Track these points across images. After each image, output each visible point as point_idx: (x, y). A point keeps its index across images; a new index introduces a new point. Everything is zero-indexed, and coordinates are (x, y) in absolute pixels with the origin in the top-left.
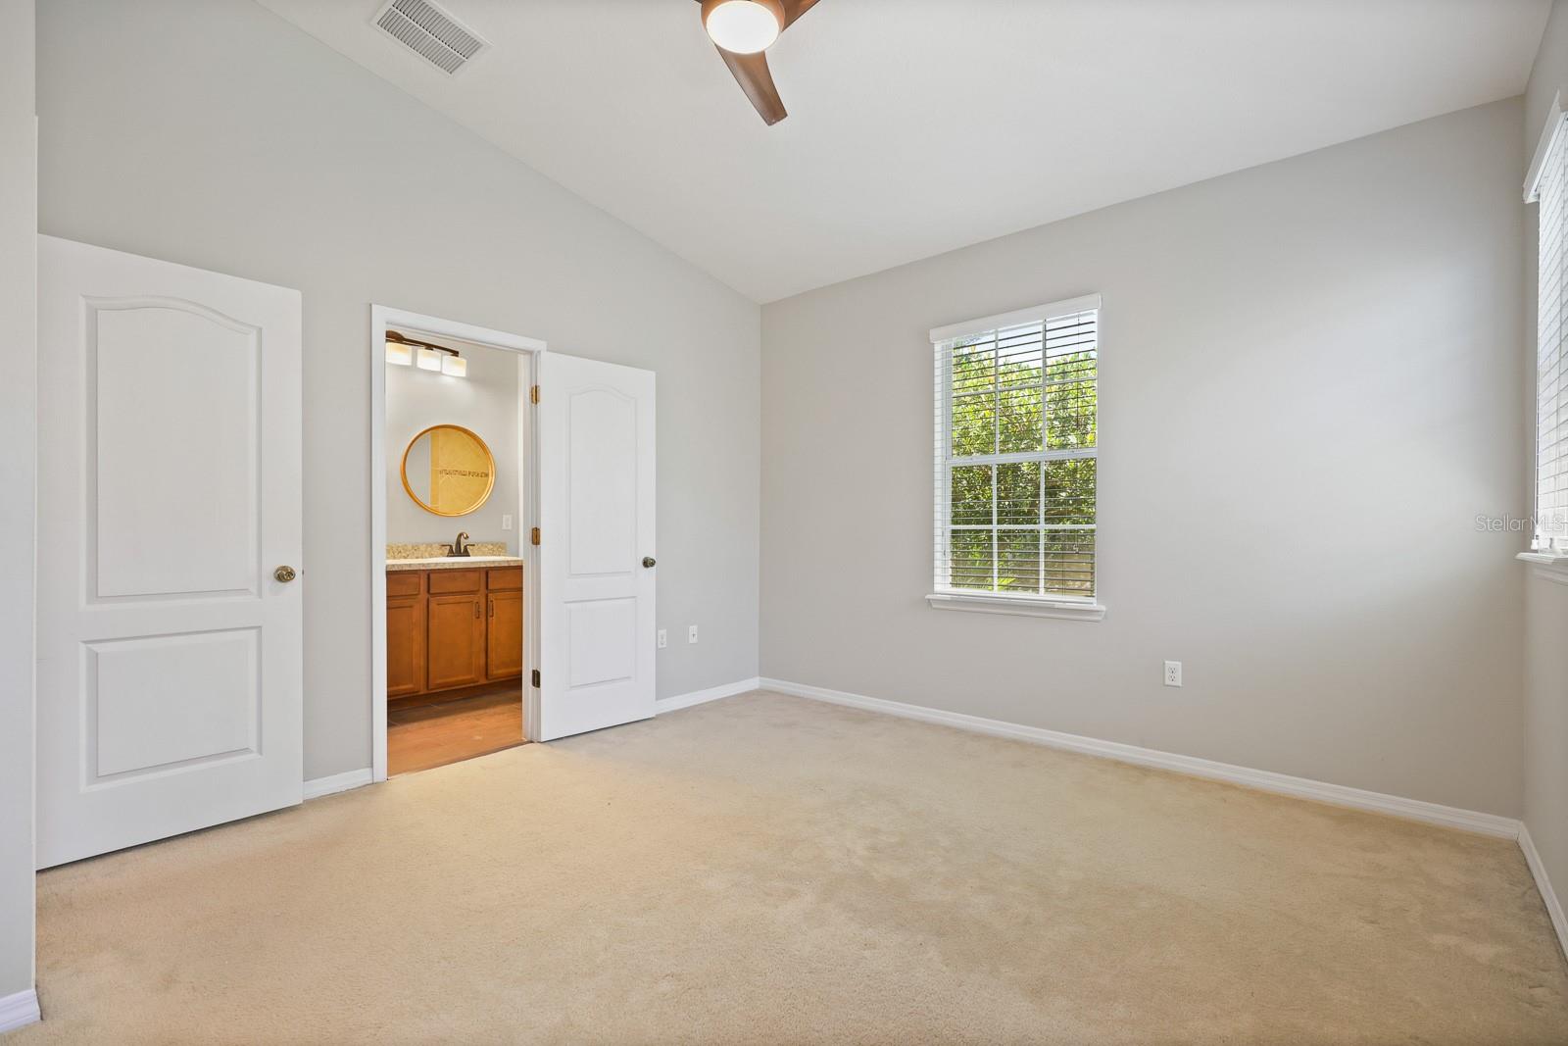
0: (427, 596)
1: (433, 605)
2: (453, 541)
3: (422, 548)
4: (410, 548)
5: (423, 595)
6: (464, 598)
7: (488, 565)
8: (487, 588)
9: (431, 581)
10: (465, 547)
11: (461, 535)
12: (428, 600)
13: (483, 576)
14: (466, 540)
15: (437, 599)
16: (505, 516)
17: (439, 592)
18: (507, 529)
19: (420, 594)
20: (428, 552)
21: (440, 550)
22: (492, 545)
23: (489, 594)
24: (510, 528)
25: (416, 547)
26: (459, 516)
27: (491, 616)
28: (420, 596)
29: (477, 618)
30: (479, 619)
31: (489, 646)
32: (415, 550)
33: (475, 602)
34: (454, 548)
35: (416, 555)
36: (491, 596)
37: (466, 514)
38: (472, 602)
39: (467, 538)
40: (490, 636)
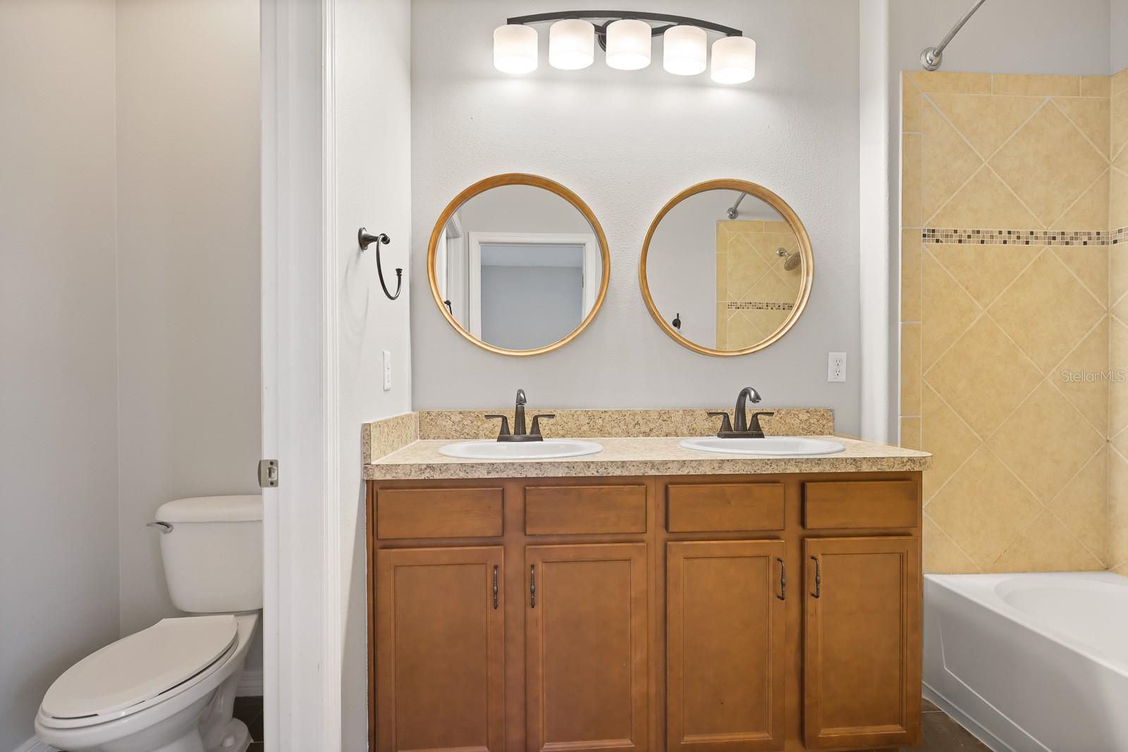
0: (663, 534)
1: (676, 561)
2: (730, 403)
3: (677, 418)
4: (655, 415)
5: (655, 533)
6: (748, 548)
7: (806, 469)
8: (803, 523)
9: (672, 506)
10: (755, 416)
11: (745, 393)
12: (666, 546)
13: (792, 493)
14: (756, 404)
15: (686, 545)
16: (832, 356)
17: (689, 529)
18: (835, 380)
19: (646, 532)
20: (688, 425)
21: (708, 424)
22: (807, 412)
23: (809, 540)
24: (843, 378)
25: (665, 415)
26: (743, 357)
27: (813, 595)
28: (645, 537)
29: (778, 597)
30: (783, 599)
31: (807, 668)
32: (663, 421)
33: (771, 558)
34: (732, 421)
35: (665, 429)
36: (813, 546)
37: (755, 352)
38: (765, 557)
39: (757, 399)
40: (809, 642)
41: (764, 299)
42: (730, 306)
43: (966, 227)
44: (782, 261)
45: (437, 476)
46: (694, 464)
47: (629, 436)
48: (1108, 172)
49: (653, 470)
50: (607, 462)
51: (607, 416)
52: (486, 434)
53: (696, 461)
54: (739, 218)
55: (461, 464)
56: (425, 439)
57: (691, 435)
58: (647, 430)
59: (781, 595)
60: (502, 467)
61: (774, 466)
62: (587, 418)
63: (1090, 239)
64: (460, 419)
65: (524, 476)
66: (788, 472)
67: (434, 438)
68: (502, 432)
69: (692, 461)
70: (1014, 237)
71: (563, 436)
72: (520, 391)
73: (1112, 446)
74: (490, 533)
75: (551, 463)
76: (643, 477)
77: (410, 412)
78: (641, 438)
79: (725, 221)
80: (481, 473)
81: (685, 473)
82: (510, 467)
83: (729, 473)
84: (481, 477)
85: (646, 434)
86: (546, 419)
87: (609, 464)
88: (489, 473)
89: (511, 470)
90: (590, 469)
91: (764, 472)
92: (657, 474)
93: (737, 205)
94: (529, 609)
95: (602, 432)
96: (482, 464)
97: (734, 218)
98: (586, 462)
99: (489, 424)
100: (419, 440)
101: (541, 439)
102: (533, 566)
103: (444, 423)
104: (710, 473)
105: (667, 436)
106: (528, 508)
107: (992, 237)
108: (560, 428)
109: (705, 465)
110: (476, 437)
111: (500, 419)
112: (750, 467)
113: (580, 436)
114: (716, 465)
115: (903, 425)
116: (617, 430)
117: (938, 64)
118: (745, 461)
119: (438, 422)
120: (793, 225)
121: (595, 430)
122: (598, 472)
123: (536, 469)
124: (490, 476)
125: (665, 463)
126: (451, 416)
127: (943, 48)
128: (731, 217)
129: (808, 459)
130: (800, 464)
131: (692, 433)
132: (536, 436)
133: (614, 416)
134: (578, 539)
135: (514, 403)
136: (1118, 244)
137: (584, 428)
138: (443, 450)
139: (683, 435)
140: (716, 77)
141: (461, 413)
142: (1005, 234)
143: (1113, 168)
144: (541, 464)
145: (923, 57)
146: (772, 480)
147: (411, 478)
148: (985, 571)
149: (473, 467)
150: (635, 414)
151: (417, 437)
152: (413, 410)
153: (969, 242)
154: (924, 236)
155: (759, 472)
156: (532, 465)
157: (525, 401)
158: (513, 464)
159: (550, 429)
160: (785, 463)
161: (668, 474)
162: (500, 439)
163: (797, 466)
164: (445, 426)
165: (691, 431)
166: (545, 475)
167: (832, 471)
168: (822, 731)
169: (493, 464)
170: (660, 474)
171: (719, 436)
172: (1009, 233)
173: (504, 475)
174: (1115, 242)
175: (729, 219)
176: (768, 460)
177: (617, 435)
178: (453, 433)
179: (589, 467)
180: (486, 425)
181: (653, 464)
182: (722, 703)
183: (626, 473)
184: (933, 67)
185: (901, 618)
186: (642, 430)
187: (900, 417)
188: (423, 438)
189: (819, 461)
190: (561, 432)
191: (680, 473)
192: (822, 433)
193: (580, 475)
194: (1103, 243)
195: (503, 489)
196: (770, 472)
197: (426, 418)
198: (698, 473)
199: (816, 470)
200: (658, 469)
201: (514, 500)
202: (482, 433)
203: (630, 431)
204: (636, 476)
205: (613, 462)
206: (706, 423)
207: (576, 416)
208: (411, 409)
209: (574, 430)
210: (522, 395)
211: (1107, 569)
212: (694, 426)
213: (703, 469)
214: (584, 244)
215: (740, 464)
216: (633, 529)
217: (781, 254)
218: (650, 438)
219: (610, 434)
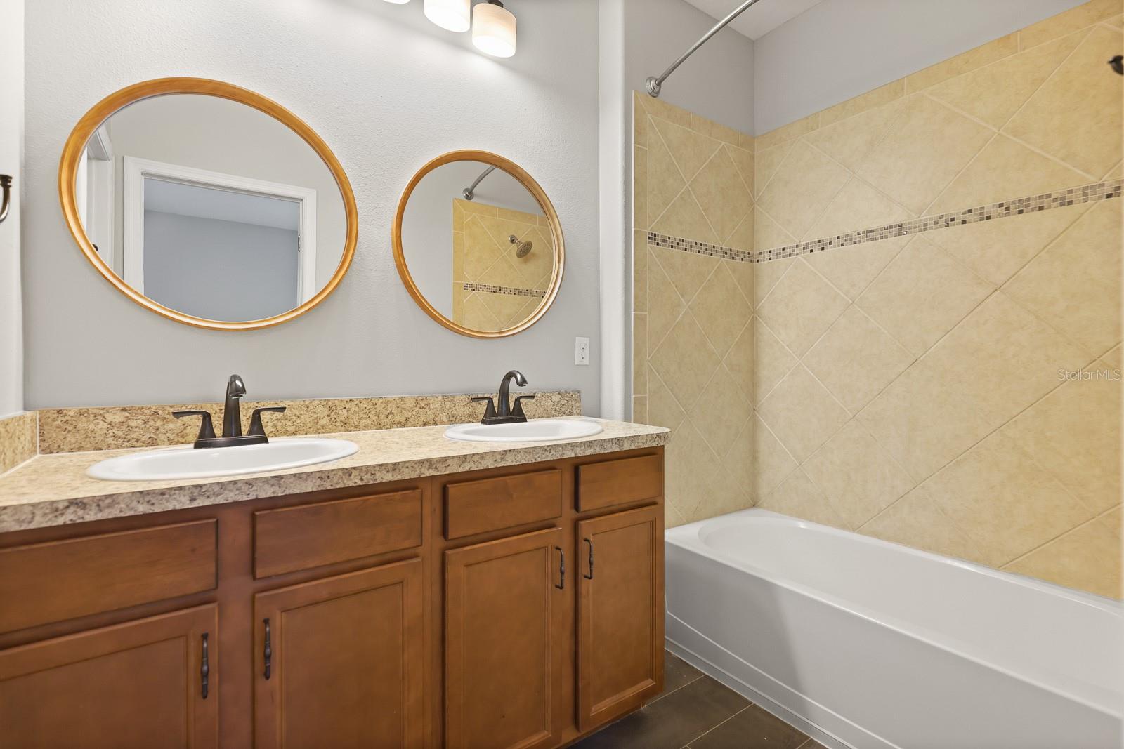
0: (439, 543)
1: (456, 572)
2: (492, 387)
3: (436, 404)
4: (411, 403)
5: (432, 543)
6: (526, 540)
7: (580, 452)
8: (576, 506)
9: (452, 509)
10: (518, 400)
11: (510, 375)
12: (443, 557)
13: (568, 477)
14: (524, 388)
15: (467, 550)
16: (579, 340)
17: (471, 532)
18: (582, 364)
19: (421, 545)
20: (447, 411)
21: (469, 410)
22: (559, 394)
23: (582, 523)
24: (586, 362)
25: (422, 402)
26: (502, 339)
27: (586, 577)
28: (419, 550)
29: (557, 586)
30: (561, 588)
31: (581, 650)
32: (421, 408)
33: (550, 547)
34: (496, 404)
35: (423, 418)
36: (586, 528)
37: (514, 334)
38: (542, 548)
39: (523, 382)
40: (582, 624)
41: (497, 282)
42: (466, 287)
43: (677, 236)
44: (514, 249)
45: (91, 516)
46: (475, 458)
47: (381, 428)
48: (753, 209)
49: (431, 470)
50: (374, 466)
51: (353, 405)
52: (172, 437)
53: (478, 454)
54: (474, 200)
55: (141, 492)
56: (51, 452)
57: (451, 422)
58: (403, 420)
59: (560, 585)
60: (217, 489)
61: (553, 452)
62: (327, 409)
63: (745, 257)
64: (121, 420)
65: (254, 497)
66: (565, 457)
67: (71, 450)
68: (202, 435)
69: (474, 455)
70: (704, 248)
71: (294, 434)
72: (234, 378)
73: (757, 414)
74: (194, 587)
75: (295, 475)
76: (420, 479)
77: (20, 412)
78: (396, 430)
79: (462, 201)
80: (180, 502)
81: (466, 469)
82: (231, 487)
83: (511, 464)
84: (178, 507)
85: (401, 425)
86: (269, 412)
87: (378, 468)
88: (192, 499)
89: (230, 491)
90: (352, 477)
91: (544, 460)
92: (435, 474)
93: (475, 186)
94: (261, 682)
95: (346, 426)
96: (180, 488)
97: (470, 199)
98: (347, 469)
99: (177, 424)
100: (38, 456)
101: (266, 441)
102: (266, 622)
103: (92, 426)
104: (492, 467)
105: (424, 425)
106: (259, 543)
107: (691, 246)
108: (290, 423)
109: (487, 457)
110: (153, 443)
111: (201, 417)
112: (531, 456)
113: (318, 431)
114: (499, 457)
115: (635, 403)
116: (367, 422)
117: (658, 93)
118: (526, 450)
119: (80, 426)
120: (547, 212)
121: (337, 424)
122: (362, 480)
123: (272, 485)
124: (195, 504)
125: (444, 460)
126: (106, 415)
127: (663, 79)
128: (467, 197)
129: (581, 442)
130: (575, 448)
131: (453, 420)
132: (258, 435)
133: (363, 406)
134: (335, 571)
135: (221, 393)
136: (760, 263)
137: (322, 422)
138: (97, 470)
139: (442, 423)
140: (477, 41)
141: (124, 410)
142: (699, 245)
143: (756, 206)
144: (281, 477)
145: (648, 84)
146: (549, 467)
147: (32, 526)
148: (688, 522)
149: (163, 494)
150: (387, 402)
151: (35, 451)
152: (26, 408)
153: (678, 248)
154: (649, 238)
155: (539, 460)
156: (266, 480)
157: (243, 390)
158: (235, 482)
159: (275, 426)
160: (563, 448)
161: (447, 472)
162: (198, 445)
163: (572, 450)
164: (93, 431)
165: (451, 419)
166: (287, 492)
167: (601, 452)
168: (593, 709)
169: (200, 486)
170: (439, 473)
171: (484, 422)
172: (701, 244)
173: (220, 500)
174: (758, 261)
175: (465, 199)
176: (548, 446)
177: (366, 427)
178: (110, 440)
179: (350, 475)
180: (171, 426)
181: (430, 463)
182: (504, 717)
183: (399, 477)
184: (655, 94)
185: (651, 580)
186: (397, 420)
187: (632, 396)
188: (47, 451)
189: (590, 444)
190: (290, 429)
191: (460, 470)
192: (571, 414)
193: (338, 486)
194: (751, 261)
195: (217, 521)
196: (549, 459)
197: (54, 420)
198: (480, 467)
199: (588, 452)
200: (436, 468)
201: (236, 535)
202: (163, 437)
203: (382, 422)
204: (410, 479)
205: (382, 465)
206: (466, 408)
207: (311, 407)
208: (21, 405)
209: (309, 425)
210: (238, 383)
211: (754, 505)
212: (454, 412)
213: (485, 462)
214: (302, 200)
215: (522, 453)
216: (407, 544)
217: (512, 241)
218: (405, 429)
219: (357, 428)
